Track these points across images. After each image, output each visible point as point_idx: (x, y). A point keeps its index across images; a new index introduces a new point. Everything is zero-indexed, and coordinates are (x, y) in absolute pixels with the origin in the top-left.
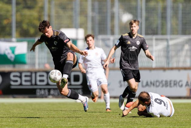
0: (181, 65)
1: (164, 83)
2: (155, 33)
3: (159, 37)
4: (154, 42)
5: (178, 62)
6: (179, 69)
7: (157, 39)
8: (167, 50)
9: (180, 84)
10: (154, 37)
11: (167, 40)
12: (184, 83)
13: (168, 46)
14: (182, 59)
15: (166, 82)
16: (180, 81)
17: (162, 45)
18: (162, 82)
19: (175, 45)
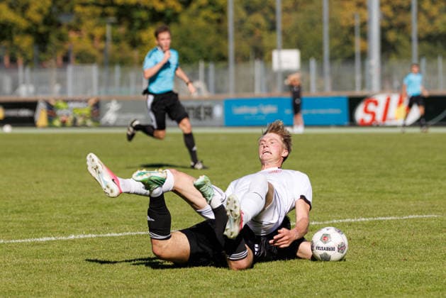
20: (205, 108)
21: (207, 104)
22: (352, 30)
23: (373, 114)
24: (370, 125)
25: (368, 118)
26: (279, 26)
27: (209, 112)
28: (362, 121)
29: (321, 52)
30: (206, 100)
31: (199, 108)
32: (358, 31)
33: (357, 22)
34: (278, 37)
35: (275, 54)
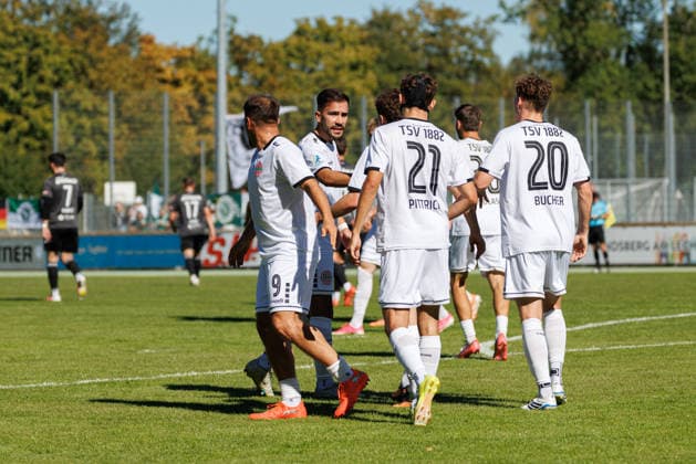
0: (649, 219)
1: (624, 245)
2: (611, 175)
3: (618, 180)
4: (609, 188)
5: (645, 215)
6: (645, 225)
7: (613, 185)
8: (627, 200)
9: (647, 246)
10: (609, 181)
11: (627, 185)
12: (652, 245)
13: (628, 195)
14: (650, 211)
15: (627, 244)
16: (646, 242)
17: (620, 193)
18: (620, 244)
19: (639, 192)
20: (25, 248)
21: (26, 244)
22: (196, 160)
23: (219, 254)
24: (214, 267)
25: (213, 259)
26: (112, 155)
27: (28, 253)
28: (207, 261)
29: (161, 185)
30: (25, 238)
31: (17, 248)
32: (203, 161)
33: (203, 150)
34: (111, 167)
35: (107, 186)
